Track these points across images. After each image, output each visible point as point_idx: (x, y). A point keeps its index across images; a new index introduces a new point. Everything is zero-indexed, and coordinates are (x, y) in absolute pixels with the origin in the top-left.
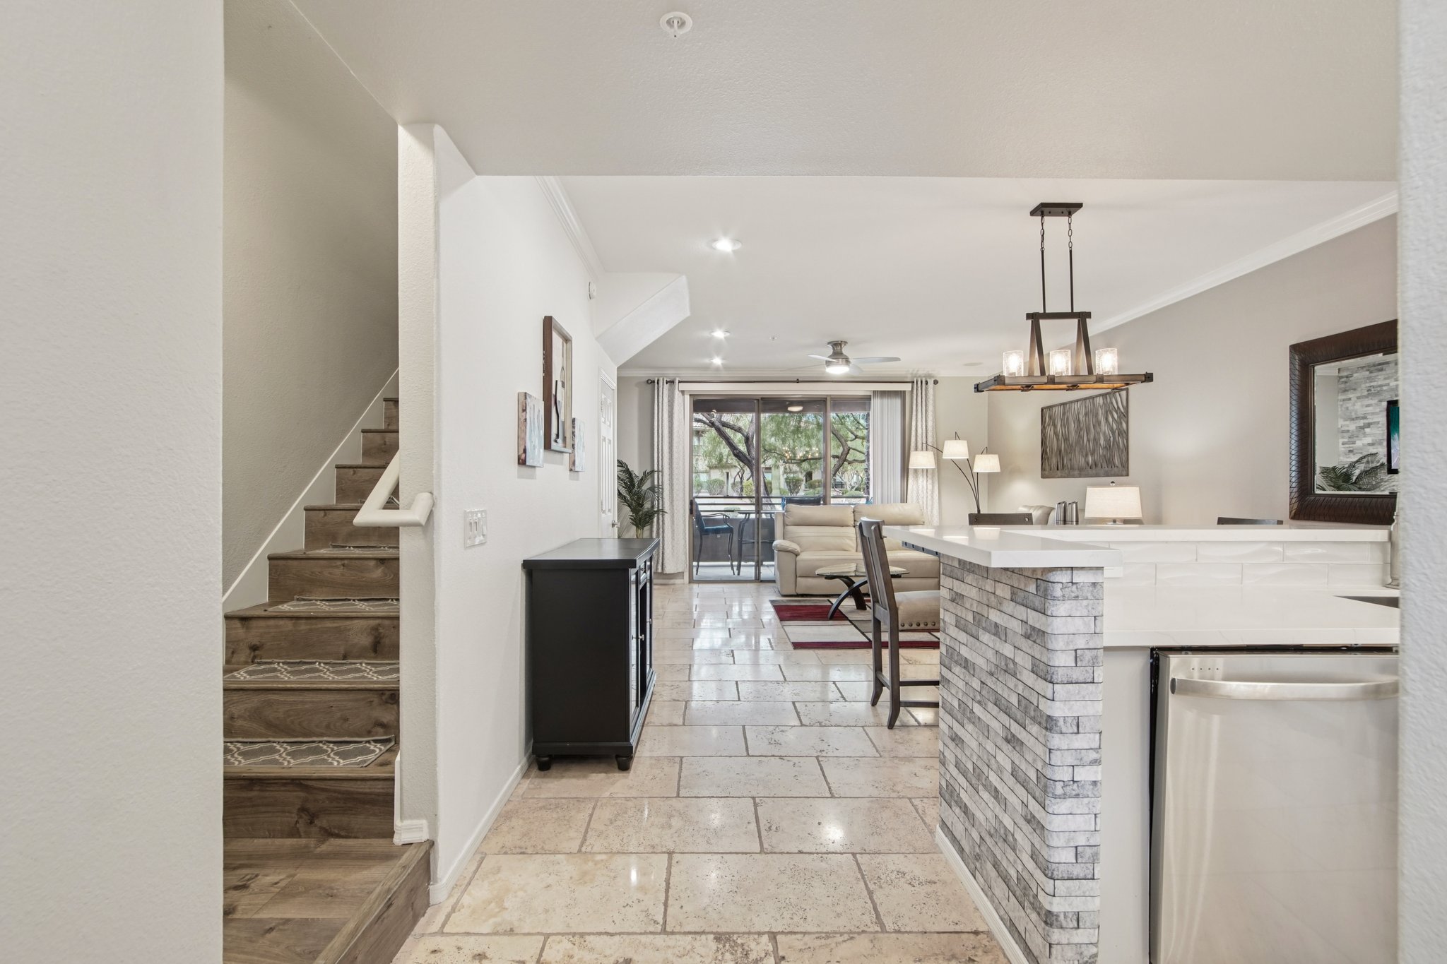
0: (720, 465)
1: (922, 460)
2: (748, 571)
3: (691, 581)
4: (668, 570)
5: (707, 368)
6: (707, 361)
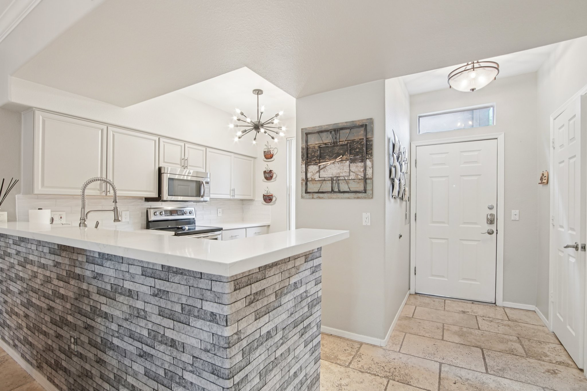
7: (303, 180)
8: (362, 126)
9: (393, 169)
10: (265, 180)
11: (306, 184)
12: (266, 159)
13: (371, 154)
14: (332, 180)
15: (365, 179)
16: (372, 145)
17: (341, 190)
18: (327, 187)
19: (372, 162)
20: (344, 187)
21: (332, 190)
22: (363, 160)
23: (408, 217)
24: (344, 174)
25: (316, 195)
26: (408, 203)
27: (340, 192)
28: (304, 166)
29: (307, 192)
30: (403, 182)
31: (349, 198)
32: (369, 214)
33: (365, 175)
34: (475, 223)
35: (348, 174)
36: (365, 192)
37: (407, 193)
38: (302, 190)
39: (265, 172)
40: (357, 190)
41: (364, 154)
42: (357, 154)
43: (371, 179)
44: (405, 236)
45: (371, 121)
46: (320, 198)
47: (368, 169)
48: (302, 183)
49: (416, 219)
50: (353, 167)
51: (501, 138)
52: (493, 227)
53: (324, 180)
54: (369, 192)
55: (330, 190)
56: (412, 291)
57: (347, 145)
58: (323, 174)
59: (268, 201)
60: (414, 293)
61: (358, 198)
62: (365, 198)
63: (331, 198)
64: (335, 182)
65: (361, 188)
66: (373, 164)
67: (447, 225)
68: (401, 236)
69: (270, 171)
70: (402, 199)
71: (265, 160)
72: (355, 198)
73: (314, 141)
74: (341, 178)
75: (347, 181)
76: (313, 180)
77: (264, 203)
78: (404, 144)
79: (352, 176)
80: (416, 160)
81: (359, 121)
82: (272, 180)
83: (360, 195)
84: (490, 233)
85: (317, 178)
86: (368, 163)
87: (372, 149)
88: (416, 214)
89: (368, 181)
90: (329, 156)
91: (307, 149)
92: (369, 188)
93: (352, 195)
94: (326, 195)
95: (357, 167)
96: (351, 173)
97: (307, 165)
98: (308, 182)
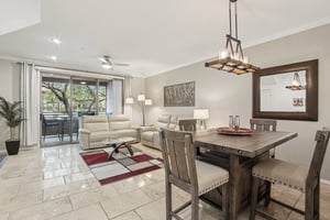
0: (52, 102)
1: (129, 101)
2: (67, 138)
3: (41, 147)
4: (29, 144)
5: (48, 61)
6: (48, 57)
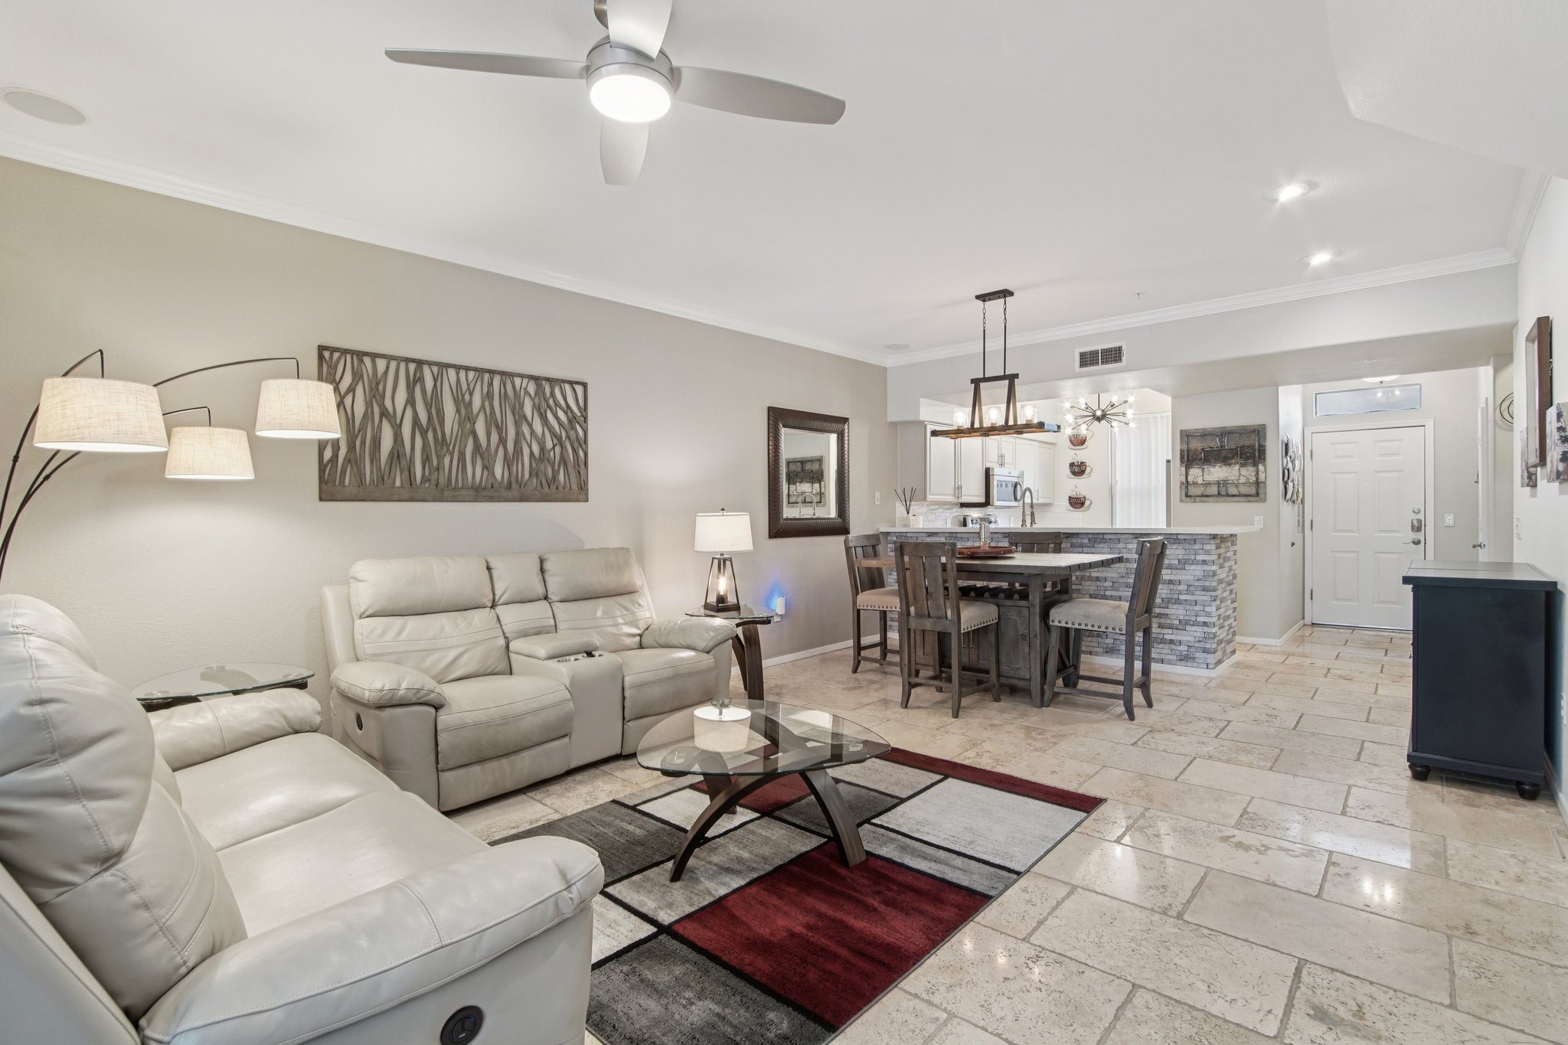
7: (1182, 483)
8: (1254, 431)
9: (1286, 471)
10: (1072, 476)
11: (1187, 487)
12: (1074, 445)
13: (1264, 459)
14: (1218, 483)
15: (1257, 483)
16: (1265, 450)
17: (1230, 494)
18: (1214, 490)
19: (1265, 466)
20: (1232, 490)
21: (1219, 494)
22: (1255, 465)
23: (1301, 525)
24: (1233, 478)
25: (1198, 499)
26: (1301, 506)
27: (1228, 495)
28: (1183, 469)
29: (1187, 496)
30: (1296, 483)
31: (1238, 502)
32: (1261, 517)
33: (1257, 479)
34: (1396, 531)
35: (1238, 478)
36: (1258, 496)
37: (1301, 495)
38: (1181, 494)
39: (1072, 465)
40: (1249, 493)
41: (1257, 459)
42: (1248, 458)
43: (1264, 483)
44: (1298, 544)
45: (1263, 427)
46: (1203, 502)
47: (1260, 473)
48: (1181, 487)
49: (1312, 528)
50: (1244, 471)
51: (1430, 425)
52: (1420, 536)
53: (1209, 484)
54: (1262, 496)
55: (1216, 493)
56: (1308, 621)
57: (1236, 449)
58: (1208, 478)
59: (1079, 506)
60: (1310, 623)
61: (1249, 501)
62: (1257, 501)
63: (1217, 502)
64: (1222, 485)
65: (1253, 491)
66: (1265, 469)
67: (1357, 534)
68: (1293, 544)
69: (1082, 463)
70: (1294, 502)
71: (1072, 447)
72: (1246, 502)
73: (1196, 445)
74: (1229, 482)
75: (1237, 486)
76: (1195, 484)
77: (1071, 508)
78: (1295, 440)
79: (1242, 480)
80: (1311, 451)
81: (1250, 426)
82: (1084, 476)
83: (1251, 499)
84: (1417, 543)
85: (1200, 481)
86: (1261, 467)
87: (1265, 454)
88: (1312, 521)
89: (1261, 485)
90: (1215, 460)
91: (1188, 451)
92: (1261, 491)
93: (1243, 499)
94: (1211, 499)
95: (1248, 472)
96: (1241, 477)
97: (1187, 468)
98: (1189, 487)
